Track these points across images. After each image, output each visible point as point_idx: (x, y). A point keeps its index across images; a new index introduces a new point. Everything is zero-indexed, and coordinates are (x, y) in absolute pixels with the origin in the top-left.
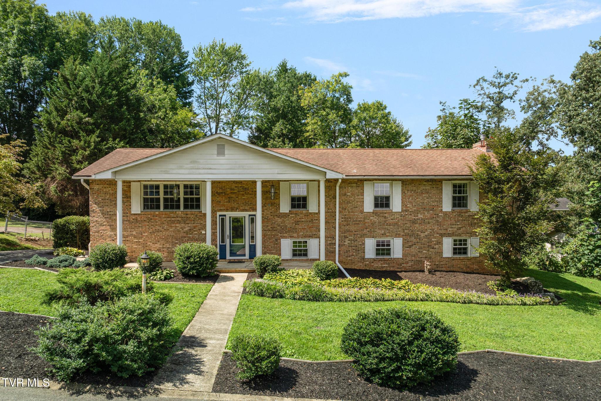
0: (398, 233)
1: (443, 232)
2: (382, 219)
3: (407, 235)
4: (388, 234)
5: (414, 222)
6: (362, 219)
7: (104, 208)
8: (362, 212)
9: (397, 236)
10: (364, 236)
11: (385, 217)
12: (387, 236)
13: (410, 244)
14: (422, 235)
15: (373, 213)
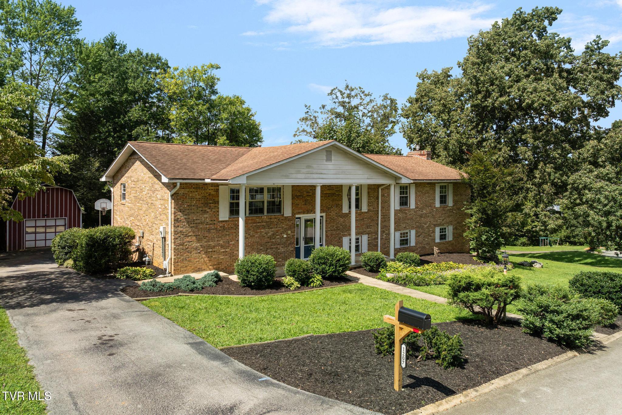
0: (413, 225)
1: (435, 223)
2: (404, 215)
3: (417, 227)
4: (407, 227)
5: (421, 216)
7: (190, 216)
9: (413, 228)
13: (418, 234)
14: (425, 226)
15: (399, 210)
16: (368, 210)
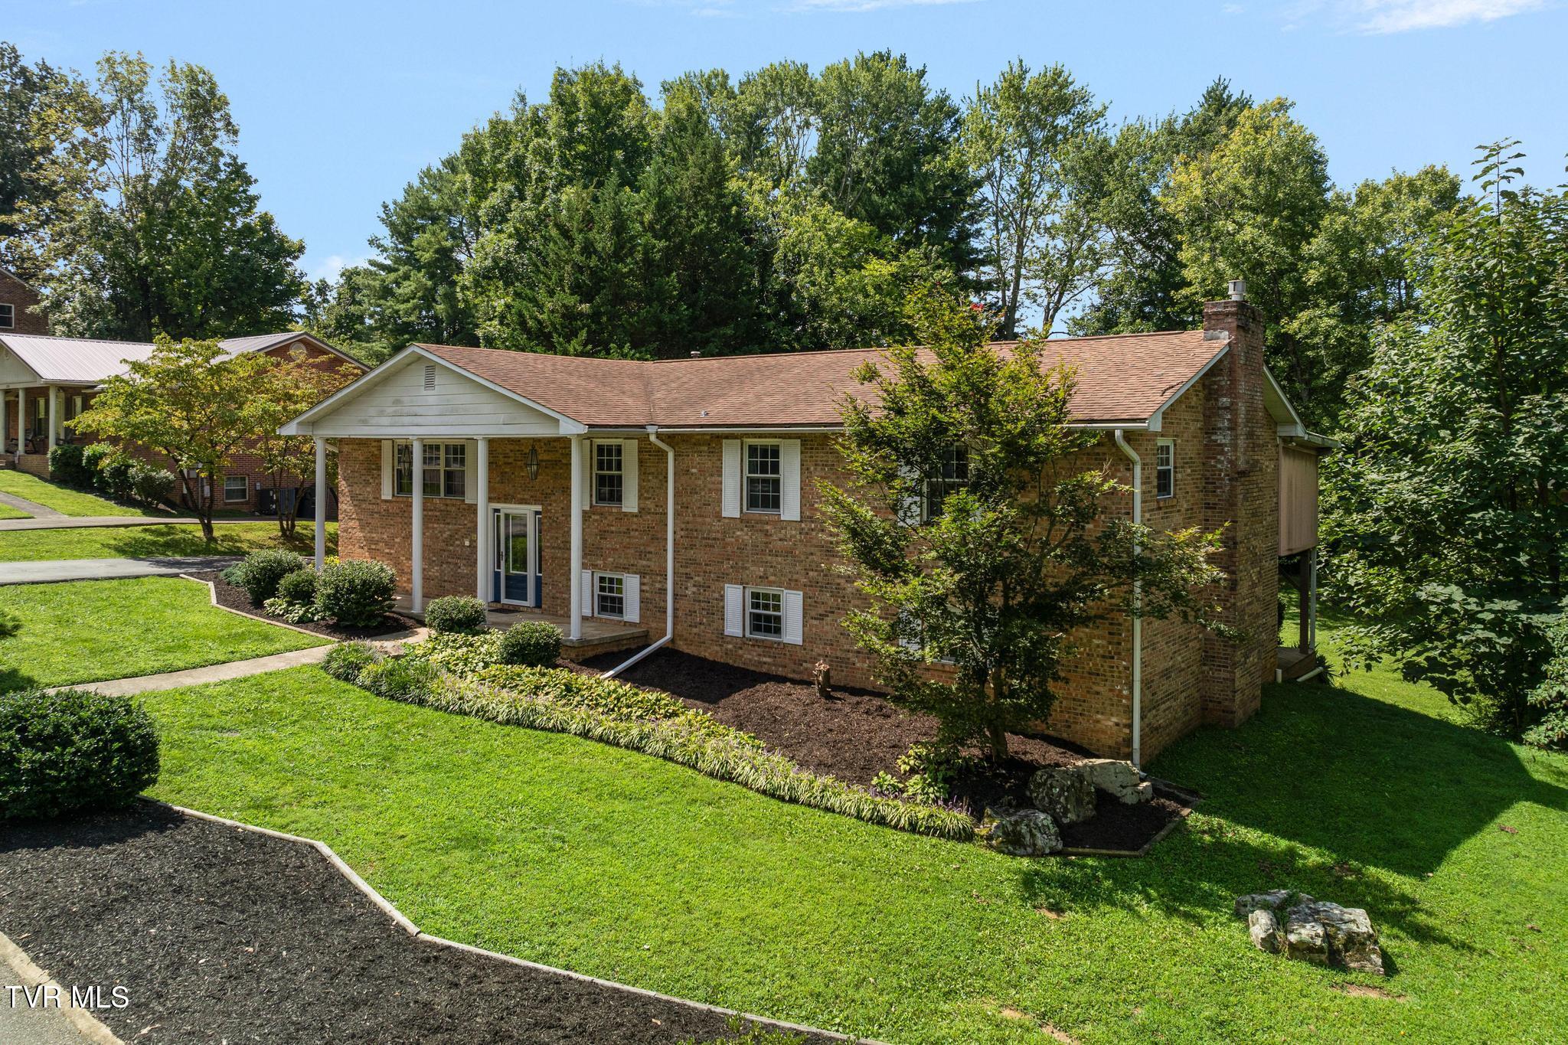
0: (795, 577)
2: (760, 538)
3: (813, 584)
4: (772, 578)
6: (719, 536)
8: (718, 516)
9: (793, 584)
10: (723, 577)
11: (767, 534)
12: (771, 583)
13: (821, 611)
15: (741, 520)
16: (641, 510)
